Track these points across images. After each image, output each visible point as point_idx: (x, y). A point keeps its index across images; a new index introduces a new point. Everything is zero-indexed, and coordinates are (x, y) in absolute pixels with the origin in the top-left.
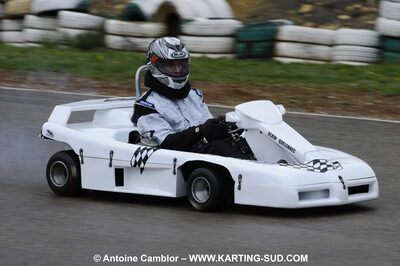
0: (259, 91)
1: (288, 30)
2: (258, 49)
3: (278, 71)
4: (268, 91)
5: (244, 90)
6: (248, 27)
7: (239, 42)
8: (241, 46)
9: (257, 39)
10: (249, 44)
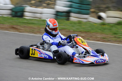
0: (19, 27)
1: (28, 8)
2: (19, 14)
3: (25, 21)
4: (22, 27)
5: (15, 27)
6: (16, 7)
7: (13, 12)
8: (13, 13)
9: (18, 11)
10: (16, 12)
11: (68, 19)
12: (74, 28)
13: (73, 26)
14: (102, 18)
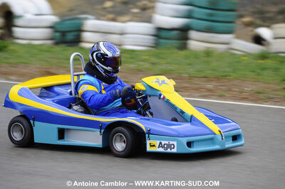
1: (91, 23)
2: (70, 37)
6: (63, 21)
7: (56, 31)
8: (58, 34)
9: (69, 29)
10: (64, 33)
11: (184, 47)
12: (191, 70)
13: (190, 64)
14: (264, 40)
